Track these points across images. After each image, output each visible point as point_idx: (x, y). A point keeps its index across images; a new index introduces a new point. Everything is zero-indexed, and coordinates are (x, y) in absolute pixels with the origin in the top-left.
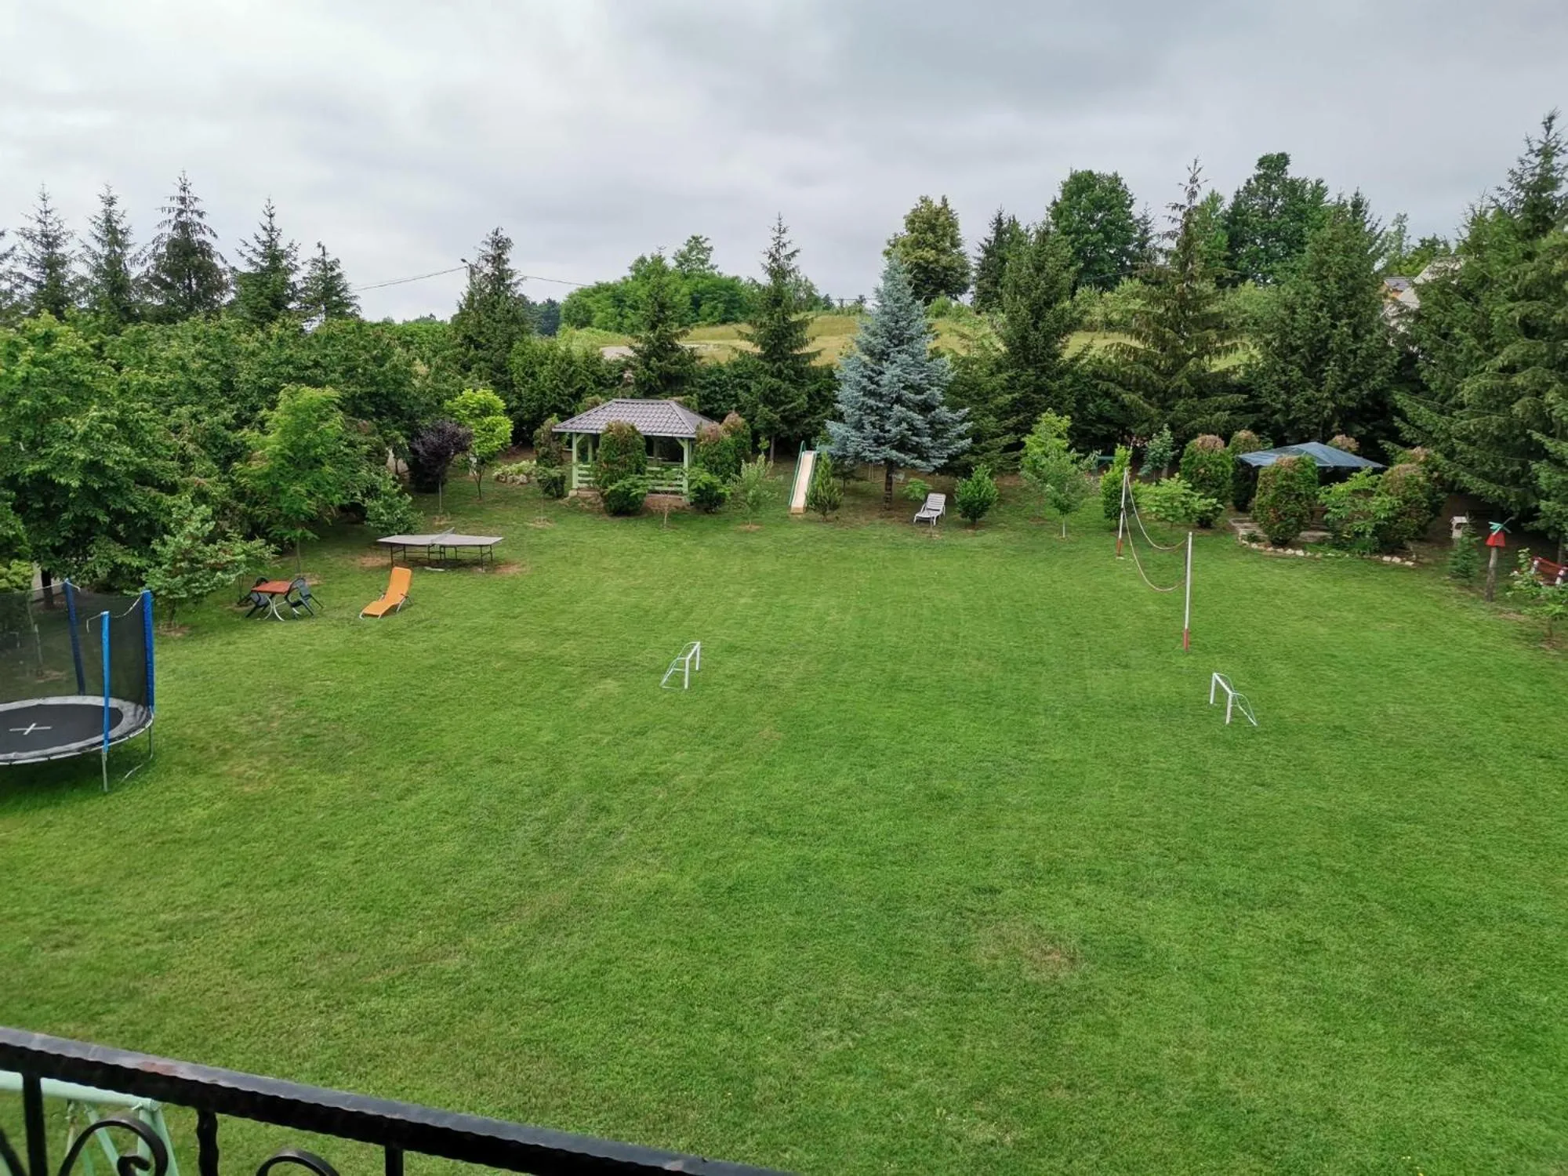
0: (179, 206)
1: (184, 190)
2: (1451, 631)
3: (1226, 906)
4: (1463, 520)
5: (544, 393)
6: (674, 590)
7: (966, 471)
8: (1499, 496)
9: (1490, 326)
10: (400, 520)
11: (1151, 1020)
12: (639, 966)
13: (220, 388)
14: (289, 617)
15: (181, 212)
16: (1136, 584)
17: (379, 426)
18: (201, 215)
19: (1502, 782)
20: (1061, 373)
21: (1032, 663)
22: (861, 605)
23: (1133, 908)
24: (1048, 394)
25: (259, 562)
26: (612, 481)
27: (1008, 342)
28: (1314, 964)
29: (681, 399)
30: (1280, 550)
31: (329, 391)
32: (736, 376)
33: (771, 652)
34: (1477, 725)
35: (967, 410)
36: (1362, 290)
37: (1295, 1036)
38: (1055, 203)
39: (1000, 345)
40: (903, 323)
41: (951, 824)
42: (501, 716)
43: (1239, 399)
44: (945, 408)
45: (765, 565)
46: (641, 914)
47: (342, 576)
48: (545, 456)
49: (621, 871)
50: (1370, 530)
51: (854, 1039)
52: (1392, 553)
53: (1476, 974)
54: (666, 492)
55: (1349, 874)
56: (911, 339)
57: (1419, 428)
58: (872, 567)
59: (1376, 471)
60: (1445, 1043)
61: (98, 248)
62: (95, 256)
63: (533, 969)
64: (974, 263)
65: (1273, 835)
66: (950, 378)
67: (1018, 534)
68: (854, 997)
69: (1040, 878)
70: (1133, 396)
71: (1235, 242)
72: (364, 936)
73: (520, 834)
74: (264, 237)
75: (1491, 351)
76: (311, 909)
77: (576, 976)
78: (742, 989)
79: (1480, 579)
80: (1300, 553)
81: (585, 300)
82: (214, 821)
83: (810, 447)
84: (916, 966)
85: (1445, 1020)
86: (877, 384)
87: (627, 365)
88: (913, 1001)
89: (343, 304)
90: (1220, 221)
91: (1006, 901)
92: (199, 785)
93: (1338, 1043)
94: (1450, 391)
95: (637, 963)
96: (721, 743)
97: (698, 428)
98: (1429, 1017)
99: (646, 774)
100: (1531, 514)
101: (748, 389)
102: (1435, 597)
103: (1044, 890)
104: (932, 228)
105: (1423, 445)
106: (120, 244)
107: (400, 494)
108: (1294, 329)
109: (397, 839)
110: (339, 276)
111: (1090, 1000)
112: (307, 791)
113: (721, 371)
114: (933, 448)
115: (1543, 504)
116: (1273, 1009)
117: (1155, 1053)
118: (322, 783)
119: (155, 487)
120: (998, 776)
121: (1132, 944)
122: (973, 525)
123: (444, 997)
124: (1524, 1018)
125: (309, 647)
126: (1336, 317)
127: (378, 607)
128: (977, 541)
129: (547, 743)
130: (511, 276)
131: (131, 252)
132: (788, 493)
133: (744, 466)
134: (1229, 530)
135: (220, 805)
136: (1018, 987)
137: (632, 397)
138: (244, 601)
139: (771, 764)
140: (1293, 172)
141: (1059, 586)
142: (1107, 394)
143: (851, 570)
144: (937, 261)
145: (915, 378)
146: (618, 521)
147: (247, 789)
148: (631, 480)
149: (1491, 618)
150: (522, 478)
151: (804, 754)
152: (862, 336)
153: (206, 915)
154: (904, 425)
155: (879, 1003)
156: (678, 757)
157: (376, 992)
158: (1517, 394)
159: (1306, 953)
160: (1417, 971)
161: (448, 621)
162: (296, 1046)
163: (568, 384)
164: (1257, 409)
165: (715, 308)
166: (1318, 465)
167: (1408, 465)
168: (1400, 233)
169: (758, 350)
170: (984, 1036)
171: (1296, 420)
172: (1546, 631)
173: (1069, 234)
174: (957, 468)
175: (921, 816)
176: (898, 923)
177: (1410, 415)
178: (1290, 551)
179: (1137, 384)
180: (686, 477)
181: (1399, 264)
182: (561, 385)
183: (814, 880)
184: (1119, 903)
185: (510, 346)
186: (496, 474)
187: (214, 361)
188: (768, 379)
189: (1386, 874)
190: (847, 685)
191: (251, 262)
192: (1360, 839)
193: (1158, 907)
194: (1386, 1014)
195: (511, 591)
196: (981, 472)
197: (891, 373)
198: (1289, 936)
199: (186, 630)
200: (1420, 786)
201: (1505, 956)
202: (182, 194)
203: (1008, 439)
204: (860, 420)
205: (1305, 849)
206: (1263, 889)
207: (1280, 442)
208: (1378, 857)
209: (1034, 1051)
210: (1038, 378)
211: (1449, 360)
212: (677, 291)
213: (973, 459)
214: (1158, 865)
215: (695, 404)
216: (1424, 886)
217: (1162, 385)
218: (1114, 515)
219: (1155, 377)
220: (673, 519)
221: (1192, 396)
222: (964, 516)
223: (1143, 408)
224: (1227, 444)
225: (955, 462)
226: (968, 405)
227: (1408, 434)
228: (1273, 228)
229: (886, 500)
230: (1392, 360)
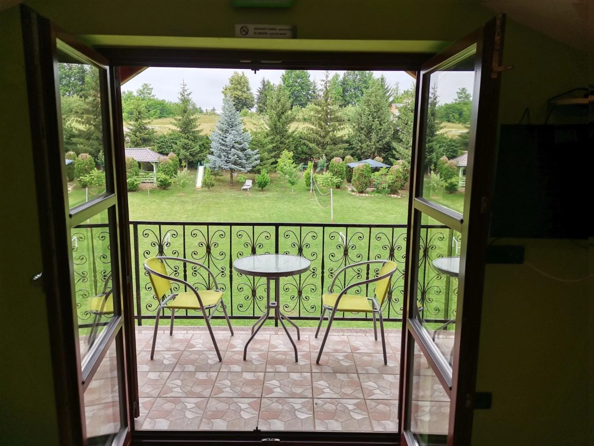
7: (259, 172)
16: (317, 207)
20: (288, 137)
24: (285, 144)
27: (270, 127)
29: (150, 147)
30: (361, 194)
32: (171, 139)
35: (257, 150)
36: (382, 109)
38: (283, 75)
39: (267, 127)
40: (233, 120)
43: (346, 145)
44: (250, 150)
45: (189, 207)
50: (387, 187)
52: (394, 194)
54: (148, 182)
56: (236, 125)
57: (400, 154)
58: (228, 206)
59: (387, 168)
64: (255, 97)
66: (251, 139)
67: (278, 193)
70: (313, 145)
71: (345, 90)
80: (367, 195)
83: (201, 165)
86: (225, 141)
87: (127, 135)
90: (339, 83)
97: (158, 158)
101: (176, 144)
104: (239, 84)
105: (402, 159)
108: (362, 122)
113: (165, 137)
114: (246, 164)
122: (262, 190)
126: (374, 118)
128: (264, 196)
132: (195, 181)
133: (178, 172)
134: (346, 189)
137: (130, 147)
141: (292, 209)
142: (304, 144)
143: (220, 207)
144: (242, 95)
145: (238, 139)
146: (129, 194)
148: (134, 178)
152: (218, 124)
154: (236, 156)
164: (352, 148)
165: (156, 112)
166: (371, 166)
167: (397, 166)
168: (397, 88)
169: (179, 129)
171: (364, 152)
173: (289, 87)
174: (255, 171)
177: (397, 150)
178: (364, 195)
179: (314, 141)
180: (156, 176)
181: (397, 99)
188: (184, 140)
196: (264, 171)
197: (230, 137)
203: (273, 160)
204: (220, 154)
207: (360, 159)
210: (281, 139)
212: (140, 105)
213: (260, 167)
215: (156, 149)
217: (322, 141)
218: (309, 185)
219: (319, 138)
220: (152, 192)
221: (331, 145)
222: (259, 187)
223: (316, 149)
224: (343, 160)
225: (255, 169)
226: (258, 148)
227: (397, 156)
228: (357, 86)
229: (231, 183)
230: (392, 132)
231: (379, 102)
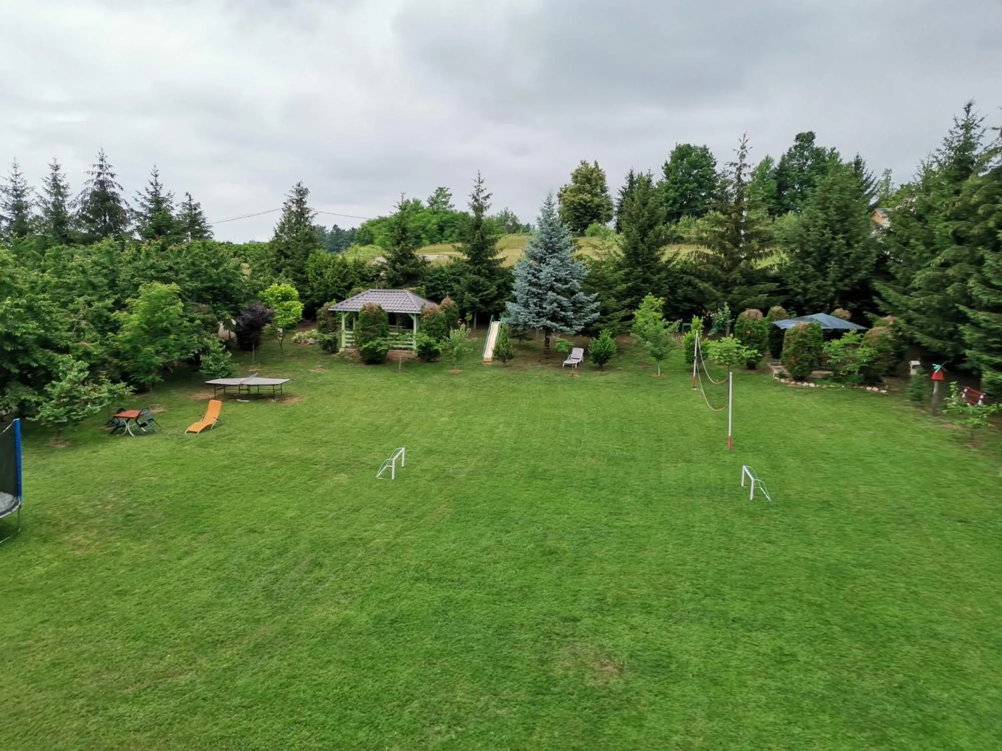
0: (97, 169)
1: (102, 160)
2: (907, 436)
3: (733, 629)
4: (917, 363)
5: (328, 286)
6: (399, 413)
7: (596, 334)
8: (940, 348)
9: (934, 238)
10: (223, 369)
11: (668, 715)
12: (315, 680)
13: (107, 285)
14: (137, 433)
15: (99, 174)
16: (702, 407)
17: (214, 308)
18: (112, 176)
19: (932, 539)
20: (659, 271)
21: (627, 460)
22: (520, 421)
23: (669, 631)
24: (651, 283)
25: (121, 397)
26: (365, 342)
27: (625, 250)
28: (788, 671)
29: (415, 289)
30: (799, 383)
31: (174, 286)
32: (452, 274)
33: (455, 454)
34: (919, 500)
35: (596, 294)
36: (853, 216)
37: (767, 726)
38: (666, 164)
39: (620, 252)
40: (555, 239)
41: (554, 572)
42: (265, 500)
43: (774, 286)
44: (582, 293)
45: (461, 395)
46: (324, 641)
47: (181, 406)
48: (324, 326)
49: (320, 609)
50: (857, 370)
51: (457, 732)
52: (872, 385)
53: (900, 677)
54: (400, 349)
55: (820, 606)
56: (560, 249)
57: (890, 303)
58: (531, 396)
59: (859, 331)
60: (873, 729)
61: (47, 197)
62: (45, 202)
63: (240, 683)
64: (615, 202)
65: (771, 577)
66: (586, 273)
67: (629, 374)
68: (464, 700)
69: (608, 611)
70: (706, 285)
71: (782, 187)
72: (128, 659)
73: (255, 583)
74: (151, 189)
75: (934, 253)
76: (98, 639)
77: (268, 688)
78: (386, 696)
79: (930, 401)
80: (812, 385)
81: (370, 228)
82: (49, 575)
83: (497, 319)
84: (512, 676)
85: (874, 712)
86: (538, 278)
87: (382, 268)
88: (504, 703)
89: (203, 231)
90: (772, 175)
91: (583, 627)
92: (45, 552)
93: (797, 730)
94: (909, 280)
95: (314, 677)
96: (409, 517)
97: (423, 307)
98: (863, 710)
99: (353, 539)
100: (961, 358)
101: (458, 282)
102: (899, 413)
103: (610, 619)
104: (589, 181)
105: (892, 314)
106: (61, 194)
107: (224, 352)
108: (809, 241)
109: (170, 588)
110: (200, 213)
111: (628, 701)
112: (118, 554)
113: (443, 271)
114: (575, 318)
115: (967, 352)
116: (754, 705)
117: (666, 739)
118: (129, 548)
119: (52, 349)
120: (592, 537)
121: (664, 658)
122: (600, 368)
123: (173, 703)
124: (930, 710)
125: (145, 454)
126: (835, 233)
127: (197, 426)
128: (602, 378)
129: (291, 518)
130: (308, 212)
131: (68, 200)
132: (481, 348)
133: (452, 331)
134: (767, 371)
135: (56, 564)
136: (580, 691)
137: (384, 288)
138: (111, 423)
139: (439, 531)
140: (817, 143)
141: (652, 408)
142: (689, 283)
143: (517, 398)
144: (592, 201)
145: (563, 274)
146: (370, 368)
147: (77, 553)
148: (377, 341)
149: (933, 427)
150: (311, 340)
151: (464, 524)
152: (530, 248)
153: (23, 644)
154: (555, 304)
155: (480, 705)
156: (377, 527)
157: (125, 700)
158: (950, 281)
159: (784, 663)
160: (859, 676)
161: (243, 435)
162: (56, 743)
163: (343, 280)
164: (786, 292)
165: (453, 232)
166: (822, 328)
167: (882, 328)
168: (887, 181)
169: (465, 257)
170: (549, 729)
171: (811, 300)
172: (969, 436)
173: (676, 183)
174: (590, 331)
175: (535, 566)
176: (504, 645)
177: (884, 295)
178: (805, 384)
179: (709, 277)
180: (415, 339)
181: (886, 200)
182: (339, 280)
183: (452, 613)
184: (659, 628)
185: (307, 256)
186: (294, 338)
187: (104, 268)
188: (472, 276)
189: (846, 605)
190: (501, 475)
191: (143, 205)
192: (831, 580)
193: (686, 630)
194: (833, 708)
195: (290, 414)
196: (605, 334)
197: (546, 271)
198: (773, 651)
199: (68, 443)
200: (876, 542)
201: (922, 664)
202: (101, 163)
203: (623, 313)
204: (527, 301)
205: (792, 587)
206: (761, 616)
207: (801, 313)
208: (843, 592)
209: (583, 739)
210: (645, 273)
211: (908, 259)
212: (429, 221)
213: (601, 325)
214: (690, 600)
215: (423, 292)
216: (871, 613)
217: (724, 277)
218: (690, 361)
219: (720, 272)
220: (407, 366)
221: (743, 285)
222: (595, 363)
223: (712, 292)
224: (765, 315)
225: (591, 328)
226: (598, 291)
227: (882, 308)
228: (805, 178)
229: (546, 353)
230: (873, 259)
231: (848, 202)
